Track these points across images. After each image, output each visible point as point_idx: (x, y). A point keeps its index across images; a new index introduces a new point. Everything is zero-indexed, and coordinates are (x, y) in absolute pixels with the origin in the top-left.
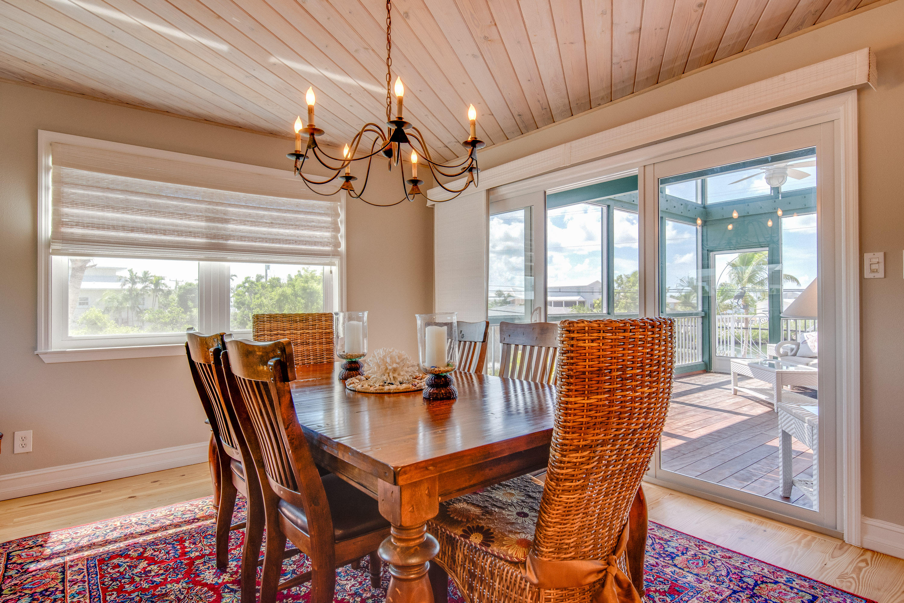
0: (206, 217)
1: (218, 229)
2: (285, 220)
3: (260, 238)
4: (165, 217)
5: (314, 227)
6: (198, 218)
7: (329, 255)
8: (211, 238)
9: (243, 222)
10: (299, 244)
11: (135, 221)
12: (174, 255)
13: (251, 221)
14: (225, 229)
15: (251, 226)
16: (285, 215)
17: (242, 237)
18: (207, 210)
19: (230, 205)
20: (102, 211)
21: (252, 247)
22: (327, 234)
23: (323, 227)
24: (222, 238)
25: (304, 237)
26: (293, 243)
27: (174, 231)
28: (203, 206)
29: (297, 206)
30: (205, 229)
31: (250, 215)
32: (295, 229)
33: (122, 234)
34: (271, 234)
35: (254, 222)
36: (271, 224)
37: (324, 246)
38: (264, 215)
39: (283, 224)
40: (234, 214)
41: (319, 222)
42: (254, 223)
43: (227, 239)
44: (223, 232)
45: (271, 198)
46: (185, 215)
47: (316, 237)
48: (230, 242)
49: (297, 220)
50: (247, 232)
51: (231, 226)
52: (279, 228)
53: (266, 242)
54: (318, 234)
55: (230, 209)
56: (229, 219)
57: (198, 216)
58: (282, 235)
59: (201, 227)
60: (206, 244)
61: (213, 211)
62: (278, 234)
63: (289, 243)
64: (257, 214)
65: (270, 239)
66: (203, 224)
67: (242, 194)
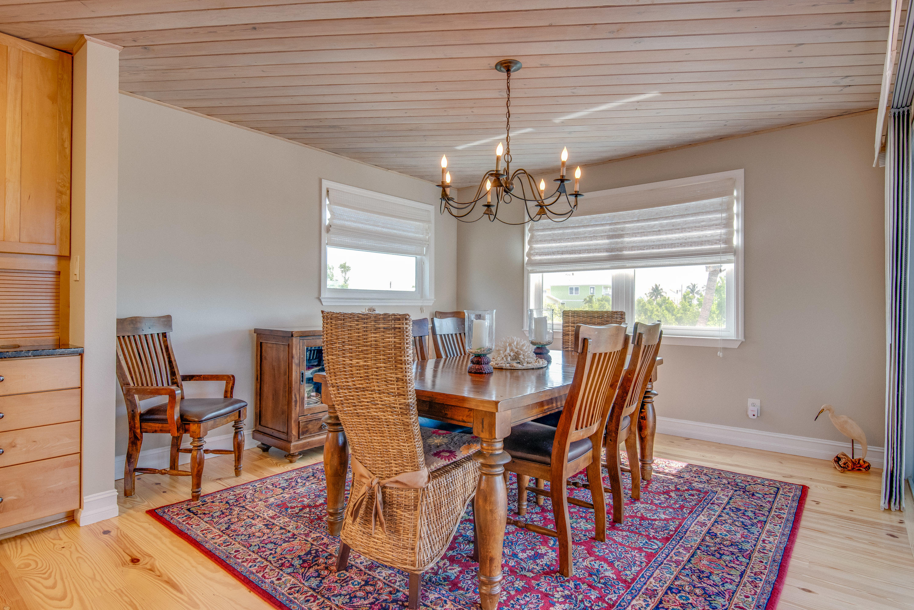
0: (607, 235)
1: (617, 243)
2: (673, 226)
3: (647, 246)
4: (581, 241)
5: (702, 226)
6: (602, 237)
7: (718, 253)
8: (611, 251)
9: (634, 235)
10: (684, 246)
11: (566, 247)
12: (586, 267)
13: (641, 233)
14: (622, 243)
15: (641, 236)
16: (673, 221)
17: (632, 247)
18: (610, 230)
19: (625, 223)
20: (549, 243)
21: (642, 254)
22: (720, 232)
23: (713, 225)
24: (618, 250)
25: (692, 238)
26: (678, 246)
27: (585, 250)
28: (608, 227)
29: (686, 209)
30: (608, 245)
31: (642, 227)
32: (682, 232)
33: (559, 257)
34: (660, 241)
35: (644, 232)
36: (659, 232)
37: (712, 245)
38: (655, 225)
39: (672, 230)
40: (630, 229)
41: (710, 220)
42: (643, 234)
43: (621, 251)
44: (620, 245)
45: (661, 208)
46: (594, 237)
47: (706, 236)
48: (626, 253)
49: (686, 223)
50: (639, 242)
51: (627, 239)
52: (666, 234)
53: (653, 248)
54: (708, 232)
55: (627, 225)
56: (623, 234)
57: (602, 236)
58: (670, 239)
59: (604, 244)
60: (610, 256)
61: (614, 230)
62: (667, 239)
63: (675, 247)
64: (648, 225)
65: (656, 245)
66: (607, 241)
67: (636, 211)
